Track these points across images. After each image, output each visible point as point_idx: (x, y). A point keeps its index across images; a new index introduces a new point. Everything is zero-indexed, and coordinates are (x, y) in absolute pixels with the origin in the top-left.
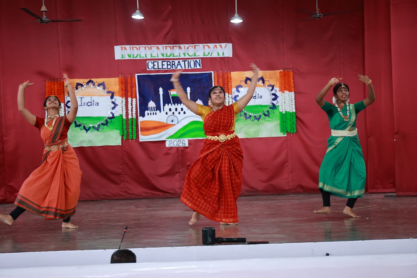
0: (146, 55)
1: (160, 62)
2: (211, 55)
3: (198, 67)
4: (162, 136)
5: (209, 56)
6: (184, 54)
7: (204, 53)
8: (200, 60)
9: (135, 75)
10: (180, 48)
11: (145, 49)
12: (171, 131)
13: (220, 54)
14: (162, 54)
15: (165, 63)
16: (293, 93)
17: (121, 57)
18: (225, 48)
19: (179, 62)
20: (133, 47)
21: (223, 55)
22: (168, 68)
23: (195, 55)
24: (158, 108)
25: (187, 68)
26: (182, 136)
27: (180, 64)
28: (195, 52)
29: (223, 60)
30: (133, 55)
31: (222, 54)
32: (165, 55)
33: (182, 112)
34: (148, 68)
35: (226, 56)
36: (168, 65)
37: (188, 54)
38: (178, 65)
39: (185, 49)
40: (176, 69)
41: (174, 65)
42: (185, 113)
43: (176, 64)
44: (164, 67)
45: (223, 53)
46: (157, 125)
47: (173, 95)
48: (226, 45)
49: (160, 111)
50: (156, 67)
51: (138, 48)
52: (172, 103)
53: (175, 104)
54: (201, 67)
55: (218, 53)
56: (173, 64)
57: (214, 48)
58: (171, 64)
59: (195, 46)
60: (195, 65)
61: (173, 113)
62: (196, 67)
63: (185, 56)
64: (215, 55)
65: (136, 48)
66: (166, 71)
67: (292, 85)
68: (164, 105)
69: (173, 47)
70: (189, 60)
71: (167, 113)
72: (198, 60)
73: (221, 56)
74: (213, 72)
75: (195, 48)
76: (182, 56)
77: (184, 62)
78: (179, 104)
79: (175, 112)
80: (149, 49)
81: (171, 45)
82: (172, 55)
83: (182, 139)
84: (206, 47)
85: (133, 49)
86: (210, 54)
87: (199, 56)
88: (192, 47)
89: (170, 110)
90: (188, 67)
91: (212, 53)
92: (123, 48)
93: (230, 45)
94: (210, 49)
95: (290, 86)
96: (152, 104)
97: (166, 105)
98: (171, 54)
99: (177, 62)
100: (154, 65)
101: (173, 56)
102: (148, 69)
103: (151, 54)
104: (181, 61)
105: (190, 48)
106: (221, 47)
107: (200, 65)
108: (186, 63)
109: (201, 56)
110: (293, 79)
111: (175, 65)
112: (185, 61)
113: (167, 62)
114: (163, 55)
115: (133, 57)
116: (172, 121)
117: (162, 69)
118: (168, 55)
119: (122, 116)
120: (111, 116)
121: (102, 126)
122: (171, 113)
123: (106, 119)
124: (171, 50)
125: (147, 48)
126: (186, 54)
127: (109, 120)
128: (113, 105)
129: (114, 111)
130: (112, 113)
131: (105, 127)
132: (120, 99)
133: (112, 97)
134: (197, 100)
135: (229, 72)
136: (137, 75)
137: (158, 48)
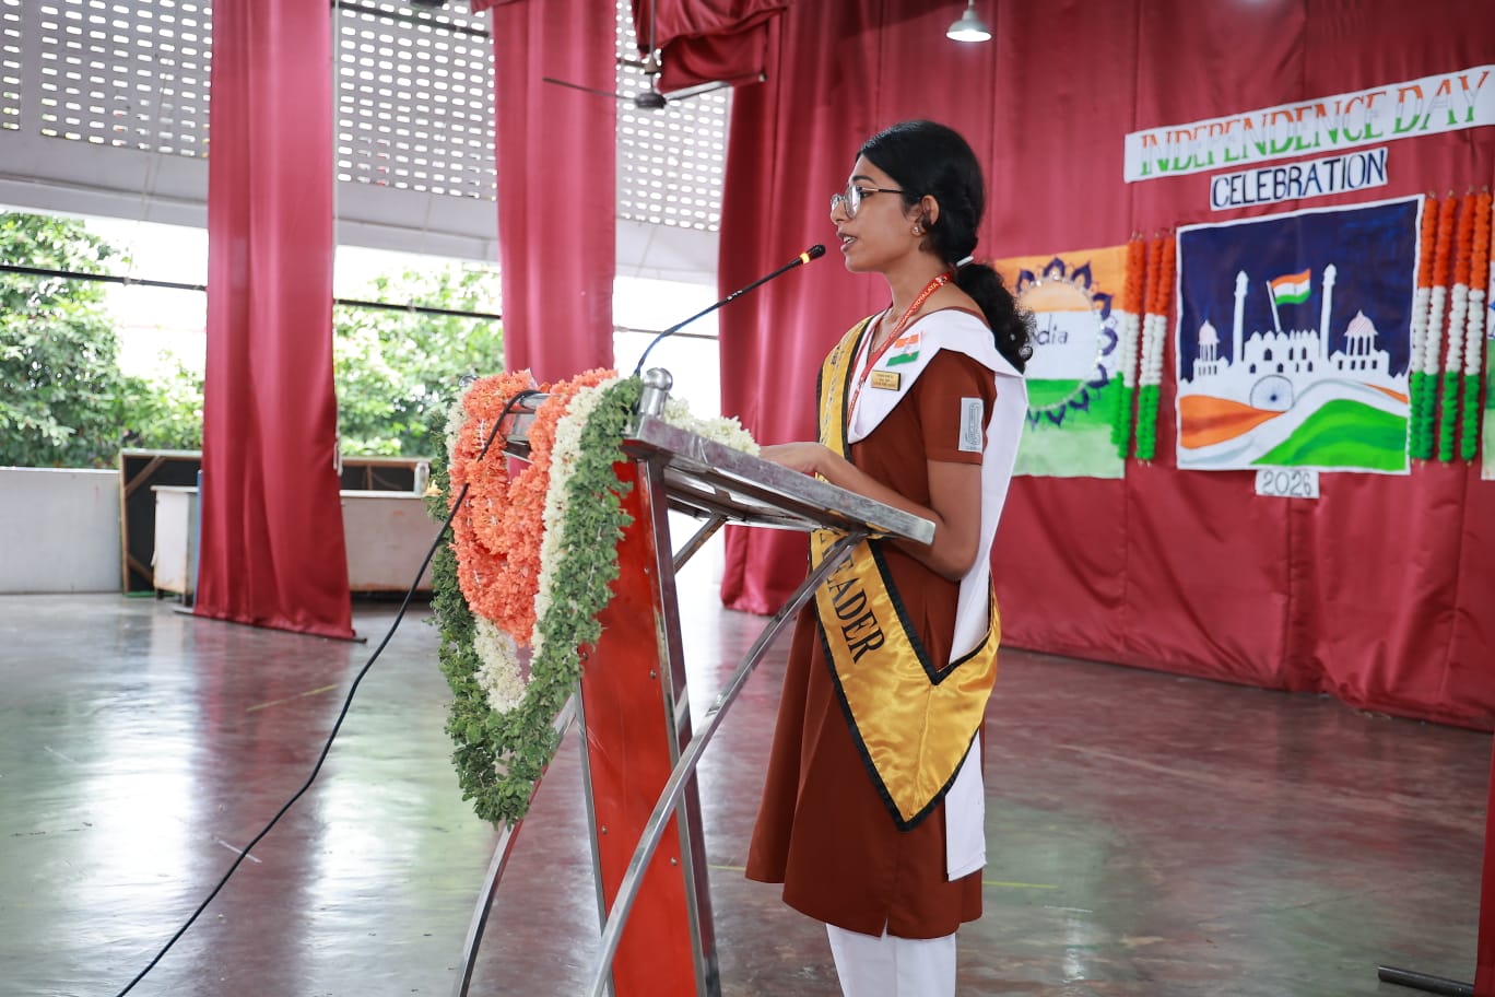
0: (1210, 154)
1: (1252, 175)
2: (1424, 127)
3: (1376, 181)
4: (1234, 453)
5: (1416, 132)
6: (1333, 134)
7: (1399, 121)
8: (1382, 153)
9: (1175, 232)
10: (1321, 110)
11: (1211, 133)
12: (1270, 435)
13: (1456, 118)
14: (1258, 145)
15: (1268, 179)
17: (1141, 170)
18: (1479, 85)
19: (1314, 168)
20: (1178, 133)
21: (1470, 118)
22: (1276, 197)
23: (1369, 135)
24: (1225, 350)
25: (1337, 189)
26: (1301, 456)
27: (1316, 179)
28: (1368, 122)
29: (1468, 140)
30: (1177, 160)
31: (1466, 117)
32: (1268, 147)
33: (1304, 365)
34: (1216, 204)
35: (1477, 120)
36: (1276, 184)
37: (1346, 132)
38: (1310, 179)
39: (1338, 112)
40: (1302, 197)
41: (1297, 180)
42: (1310, 367)
43: (1303, 179)
44: (1267, 192)
45: (1470, 110)
46: (1216, 412)
47: (1282, 297)
48: (1486, 74)
49: (1230, 360)
50: (1238, 196)
51: (1193, 133)
52: (1278, 328)
53: (1288, 334)
54: (1385, 182)
55: (1451, 114)
56: (1292, 180)
57: (1439, 93)
58: (1289, 179)
59: (1371, 97)
60: (1366, 174)
61: (1280, 368)
62: (1368, 182)
63: (1335, 141)
64: (1439, 125)
65: (1187, 132)
66: (1270, 209)
68: (1246, 337)
69: (1299, 111)
70: (1348, 157)
71: (1253, 369)
72: (1376, 153)
73: (1462, 124)
74: (1421, 198)
75: (1370, 104)
76: (1327, 145)
77: (1328, 166)
78: (1299, 334)
79: (1289, 367)
80: (1221, 132)
81: (1291, 107)
82: (1294, 144)
83: (1302, 468)
84: (1410, 95)
85: (1178, 140)
86: (1420, 123)
87: (1380, 135)
88: (1362, 100)
89: (1268, 355)
90: (1343, 187)
91: (1428, 116)
92: (1149, 139)
94: (1420, 100)
96: (1208, 335)
97: (1256, 336)
98: (1290, 141)
99: (1306, 167)
100: (1233, 190)
101: (1298, 146)
102: (1214, 208)
103: (1227, 151)
104: (1319, 163)
105: (1355, 105)
106: (1465, 86)
107: (1381, 173)
108: (1338, 167)
109: (1389, 136)
111: (1300, 184)
112: (1332, 163)
113: (1277, 171)
114: (1261, 148)
115: (1176, 168)
116: (1274, 398)
117: (1257, 203)
119: (1121, 376)
120: (1097, 376)
121: (1070, 412)
122: (1272, 366)
123: (1081, 386)
124: (1292, 125)
125: (1217, 130)
126: (1341, 135)
127: (1092, 392)
128: (1107, 341)
129: (1107, 362)
130: (1101, 367)
131: (1080, 413)
132: (1123, 320)
133: (1106, 314)
134: (1354, 316)
135: (1485, 189)
136: (1180, 230)
137: (1248, 123)
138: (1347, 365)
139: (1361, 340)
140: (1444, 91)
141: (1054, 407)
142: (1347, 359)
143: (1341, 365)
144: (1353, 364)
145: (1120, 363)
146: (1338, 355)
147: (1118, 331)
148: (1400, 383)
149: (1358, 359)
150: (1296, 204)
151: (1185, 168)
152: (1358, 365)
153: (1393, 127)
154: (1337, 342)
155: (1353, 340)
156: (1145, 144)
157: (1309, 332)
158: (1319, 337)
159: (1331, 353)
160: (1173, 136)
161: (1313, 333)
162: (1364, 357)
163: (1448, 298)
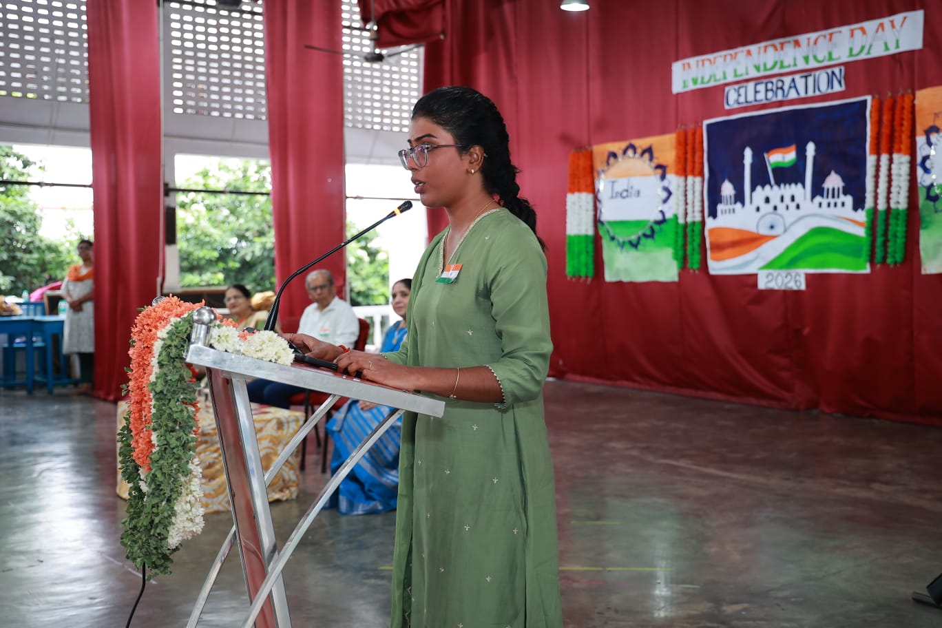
0: (724, 73)
1: (751, 85)
2: (869, 53)
3: (837, 88)
4: (747, 264)
5: (863, 56)
6: (806, 59)
7: (851, 50)
8: (841, 70)
9: (702, 124)
10: (797, 43)
11: (725, 60)
12: (769, 251)
13: (889, 47)
14: (755, 67)
15: (761, 88)
17: (682, 85)
18: (902, 25)
19: (793, 80)
21: (898, 46)
22: (767, 99)
23: (830, 58)
24: (739, 197)
25: (810, 93)
26: (792, 263)
27: (795, 87)
28: (830, 50)
29: (898, 60)
30: (703, 78)
31: (895, 46)
32: (762, 68)
33: (793, 206)
34: (728, 104)
35: (903, 48)
36: (767, 90)
37: (815, 57)
38: (790, 87)
39: (809, 44)
40: (785, 99)
41: (782, 88)
42: (798, 207)
43: (786, 87)
44: (761, 96)
45: (897, 42)
46: (736, 237)
47: (775, 163)
48: (905, 18)
49: (743, 203)
50: (742, 99)
51: (712, 60)
52: (772, 181)
53: (779, 186)
54: (843, 88)
55: (886, 44)
56: (778, 88)
57: (877, 31)
58: (775, 88)
59: (831, 34)
60: (830, 84)
61: (775, 208)
62: (832, 88)
63: (807, 63)
64: (878, 51)
65: (709, 60)
66: (763, 107)
68: (753, 189)
69: (782, 44)
70: (817, 73)
71: (758, 209)
72: (837, 70)
73: (893, 51)
74: (869, 98)
75: (831, 39)
76: (801, 65)
77: (804, 79)
78: (788, 186)
79: (781, 207)
80: (732, 59)
81: (777, 42)
82: (778, 65)
83: (793, 272)
84: (858, 33)
85: (703, 65)
86: (866, 50)
87: (839, 59)
88: (825, 36)
89: (767, 200)
90: (814, 91)
91: (871, 46)
92: (687, 65)
93: (917, 16)
94: (865, 36)
96: (727, 189)
97: (759, 188)
98: (776, 63)
99: (787, 80)
100: (739, 95)
101: (782, 67)
102: (727, 107)
103: (735, 71)
104: (797, 77)
105: (821, 40)
106: (893, 26)
107: (840, 83)
108: (810, 80)
109: (845, 59)
111: (783, 91)
112: (806, 77)
113: (767, 83)
114: (757, 68)
115: (702, 82)
116: (772, 227)
117: (754, 103)
118: (769, 66)
119: (676, 217)
120: (660, 217)
121: (643, 240)
122: (770, 207)
123: (651, 224)
124: (777, 53)
125: (728, 58)
126: (811, 58)
127: (656, 227)
128: (665, 195)
129: (665, 208)
130: (662, 212)
131: (650, 241)
132: (674, 180)
133: (663, 177)
134: (829, 174)
135: (910, 91)
136: (706, 122)
137: (749, 53)
138: (824, 205)
139: (834, 189)
140: (880, 30)
141: (634, 238)
142: (825, 201)
143: (820, 205)
144: (829, 205)
145: (673, 209)
146: (818, 199)
147: (672, 189)
148: (861, 216)
149: (832, 201)
150: (781, 104)
151: (708, 82)
152: (832, 205)
153: (847, 53)
154: (818, 190)
155: (828, 190)
156: (684, 68)
157: (796, 184)
158: (804, 187)
159: (813, 197)
160: (700, 63)
161: (800, 185)
162: (836, 200)
163: (891, 161)
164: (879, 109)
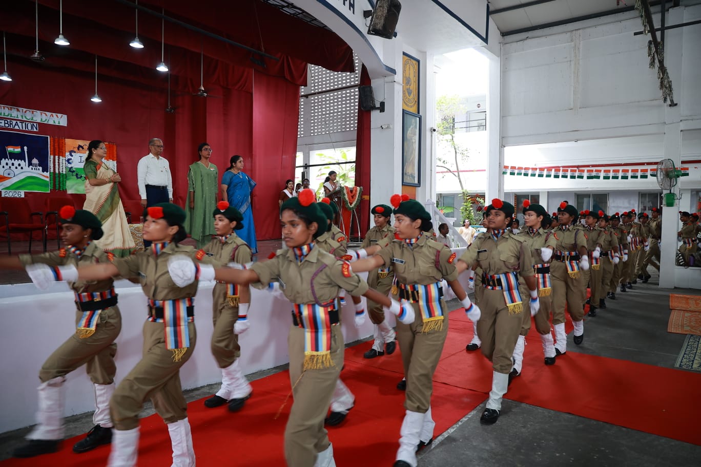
2: (48, 122)
3: (35, 130)
5: (46, 122)
6: (22, 116)
7: (41, 119)
8: (37, 124)
10: (18, 110)
12: (7, 183)
13: (56, 122)
16: (115, 162)
18: (61, 118)
19: (17, 122)
21: (59, 123)
22: (5, 127)
23: (32, 119)
25: (24, 129)
26: (19, 188)
27: (18, 125)
28: (32, 117)
29: (59, 127)
32: (3, 114)
33: (19, 168)
35: (61, 124)
36: (5, 123)
37: (25, 117)
38: (15, 125)
39: (23, 112)
40: (13, 128)
42: (22, 168)
43: (14, 124)
47: (10, 151)
48: (62, 116)
52: (9, 158)
53: (11, 160)
54: (38, 131)
55: (54, 121)
56: (10, 124)
57: (51, 116)
58: (9, 123)
59: (33, 112)
60: (32, 128)
61: (10, 167)
62: (33, 130)
63: (22, 118)
64: (51, 122)
66: (3, 129)
67: (115, 156)
70: (27, 123)
71: (3, 167)
72: (35, 124)
73: (57, 124)
74: (49, 137)
75: (33, 113)
76: (20, 118)
78: (16, 160)
79: (12, 167)
81: (9, 107)
83: (17, 191)
84: (44, 114)
87: (36, 121)
88: (30, 111)
89: (7, 164)
90: (26, 129)
91: (49, 120)
93: (65, 117)
94: (47, 116)
95: (113, 156)
97: (4, 159)
98: (9, 114)
99: (14, 122)
101: (11, 116)
104: (18, 122)
105: (28, 112)
106: (58, 117)
107: (36, 129)
108: (24, 124)
109: (39, 121)
110: (116, 151)
111: (12, 125)
112: (22, 123)
113: (5, 120)
116: (9, 174)
118: (6, 114)
122: (8, 167)
124: (9, 111)
126: (24, 117)
134: (33, 158)
135: (63, 138)
138: (34, 169)
142: (33, 168)
143: (32, 169)
146: (31, 167)
148: (47, 174)
150: (12, 130)
152: (36, 169)
154: (30, 164)
155: (34, 164)
157: (21, 160)
158: (25, 162)
159: (29, 167)
161: (23, 161)
162: (37, 167)
163: (59, 158)
164: (54, 141)
